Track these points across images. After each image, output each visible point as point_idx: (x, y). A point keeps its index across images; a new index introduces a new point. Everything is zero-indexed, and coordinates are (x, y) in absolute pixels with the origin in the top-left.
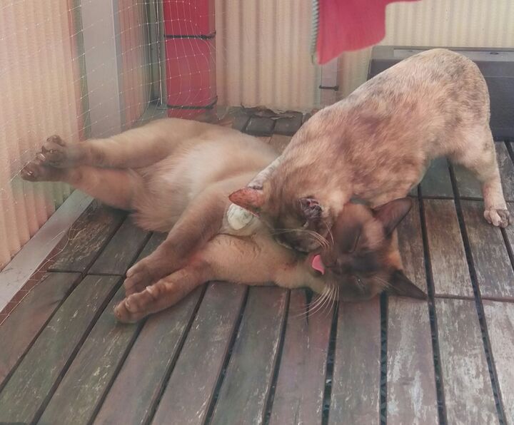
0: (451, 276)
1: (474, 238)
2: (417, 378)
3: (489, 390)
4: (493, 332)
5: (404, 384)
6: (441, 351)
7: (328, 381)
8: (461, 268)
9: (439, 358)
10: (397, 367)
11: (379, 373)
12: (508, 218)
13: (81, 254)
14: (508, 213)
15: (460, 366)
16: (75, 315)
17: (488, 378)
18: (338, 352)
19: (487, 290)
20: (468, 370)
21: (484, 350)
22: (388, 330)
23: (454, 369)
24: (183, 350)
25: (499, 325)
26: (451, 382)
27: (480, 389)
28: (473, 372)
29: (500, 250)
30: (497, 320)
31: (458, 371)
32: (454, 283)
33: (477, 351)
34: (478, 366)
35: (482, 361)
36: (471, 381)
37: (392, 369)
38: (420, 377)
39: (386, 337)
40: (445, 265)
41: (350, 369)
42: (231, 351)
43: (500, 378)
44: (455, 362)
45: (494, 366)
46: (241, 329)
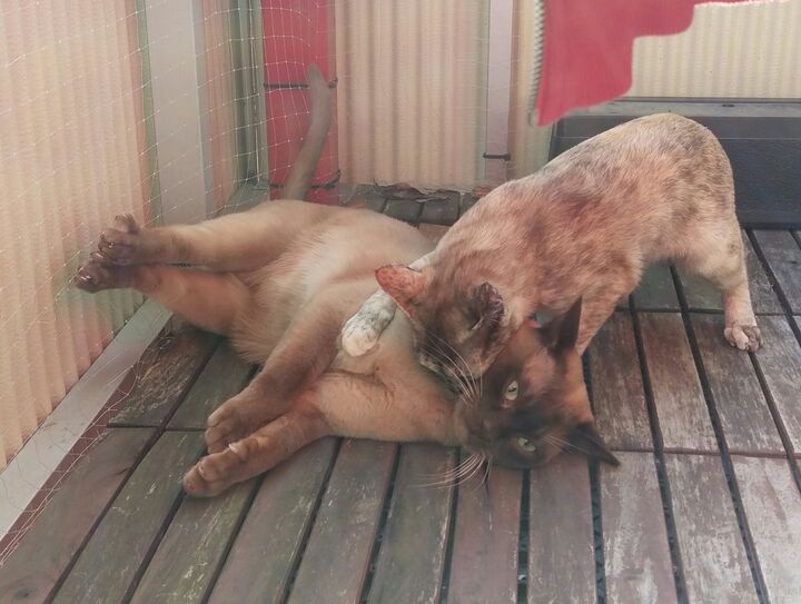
0: (684, 421)
1: (713, 368)
2: (647, 570)
3: (749, 585)
4: (749, 500)
5: (630, 578)
6: (678, 530)
7: (521, 577)
8: (697, 411)
9: (676, 540)
10: (618, 555)
11: (594, 563)
12: (758, 339)
13: (155, 400)
14: (758, 331)
15: (706, 551)
16: (152, 490)
17: (747, 568)
18: (534, 536)
19: (736, 440)
20: (718, 556)
21: (738, 527)
22: (602, 501)
23: (698, 555)
24: (312, 537)
25: (756, 490)
26: (695, 575)
27: (737, 584)
28: (726, 559)
29: (750, 383)
30: (753, 484)
31: (703, 557)
32: (689, 431)
33: (729, 529)
34: (731, 551)
35: (737, 542)
36: (723, 573)
37: (612, 557)
38: (652, 568)
39: (600, 512)
40: (675, 406)
41: (552, 560)
42: (381, 537)
43: (763, 566)
44: (700, 545)
45: (754, 550)
46: (392, 505)
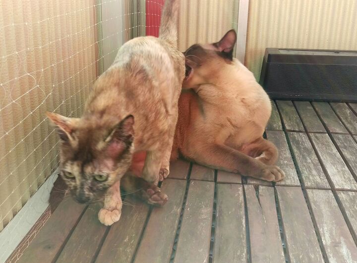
0: (341, 177)
2: (342, 242)
5: (336, 246)
10: (327, 235)
11: (316, 239)
22: (314, 211)
24: (182, 224)
32: (345, 181)
37: (324, 236)
39: (314, 216)
40: (336, 171)
42: (213, 225)
46: (218, 211)
